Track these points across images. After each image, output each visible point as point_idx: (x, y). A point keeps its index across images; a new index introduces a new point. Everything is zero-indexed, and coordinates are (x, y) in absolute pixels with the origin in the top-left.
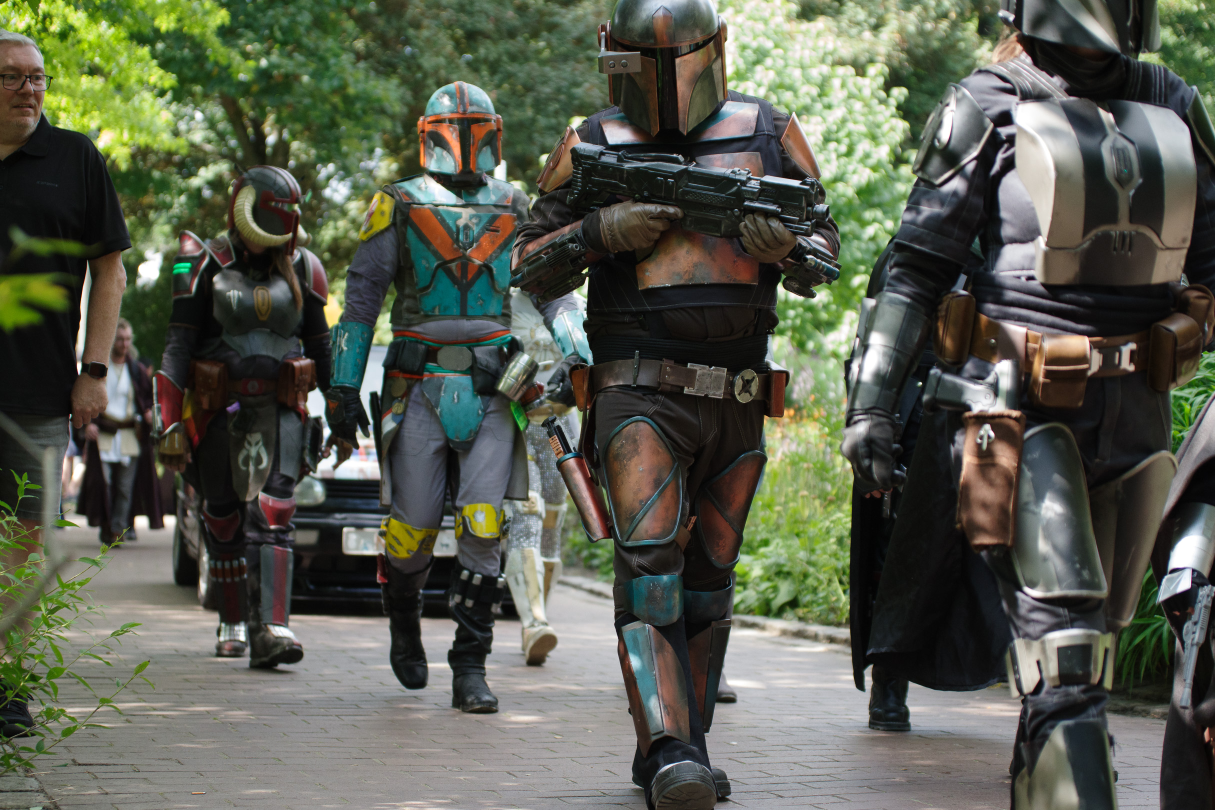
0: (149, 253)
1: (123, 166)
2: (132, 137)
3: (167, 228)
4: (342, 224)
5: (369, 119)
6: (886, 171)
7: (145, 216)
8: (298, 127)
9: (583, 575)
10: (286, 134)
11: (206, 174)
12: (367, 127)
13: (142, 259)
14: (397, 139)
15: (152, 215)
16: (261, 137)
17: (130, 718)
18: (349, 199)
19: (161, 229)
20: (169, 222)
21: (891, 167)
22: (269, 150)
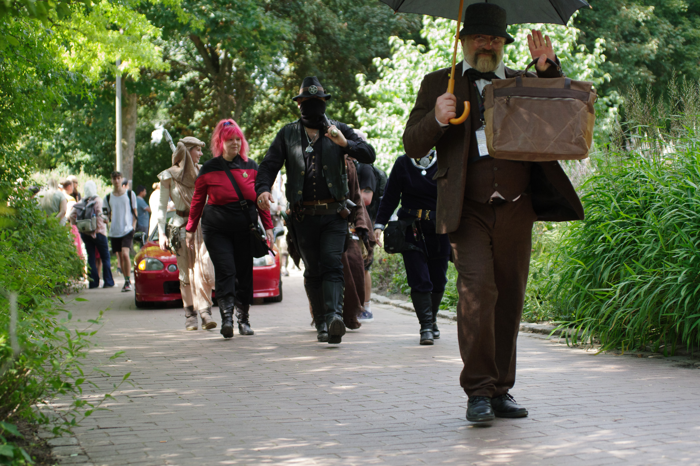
0: (157, 126)
1: (136, 79)
2: (139, 63)
3: (166, 110)
4: (265, 102)
5: (275, 43)
6: (568, 57)
7: (153, 104)
8: (235, 50)
9: (402, 299)
10: (229, 55)
11: (185, 78)
12: (274, 48)
13: (153, 129)
14: (293, 53)
15: (157, 103)
16: (216, 57)
17: (133, 399)
18: (268, 88)
19: (162, 111)
20: (166, 106)
21: (570, 55)
22: (220, 62)
